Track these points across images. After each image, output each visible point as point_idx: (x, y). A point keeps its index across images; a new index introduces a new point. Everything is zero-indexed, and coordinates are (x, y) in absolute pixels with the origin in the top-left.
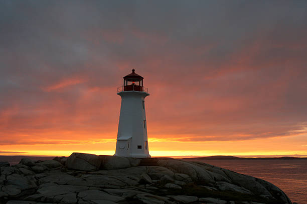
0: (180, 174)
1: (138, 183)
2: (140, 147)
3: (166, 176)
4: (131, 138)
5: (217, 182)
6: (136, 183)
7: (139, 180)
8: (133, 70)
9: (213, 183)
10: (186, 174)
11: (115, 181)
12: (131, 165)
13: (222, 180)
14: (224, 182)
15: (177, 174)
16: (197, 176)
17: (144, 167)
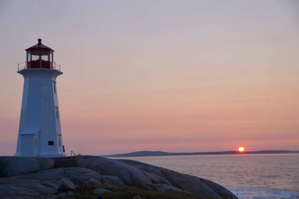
0: (109, 177)
1: (57, 191)
2: (51, 143)
3: (92, 179)
4: (40, 132)
5: (155, 185)
6: (53, 191)
7: (57, 187)
8: (40, 40)
9: (151, 187)
10: (116, 176)
11: (25, 190)
12: (42, 167)
13: (160, 183)
14: (164, 185)
15: (104, 176)
16: (131, 179)
17: (61, 170)
